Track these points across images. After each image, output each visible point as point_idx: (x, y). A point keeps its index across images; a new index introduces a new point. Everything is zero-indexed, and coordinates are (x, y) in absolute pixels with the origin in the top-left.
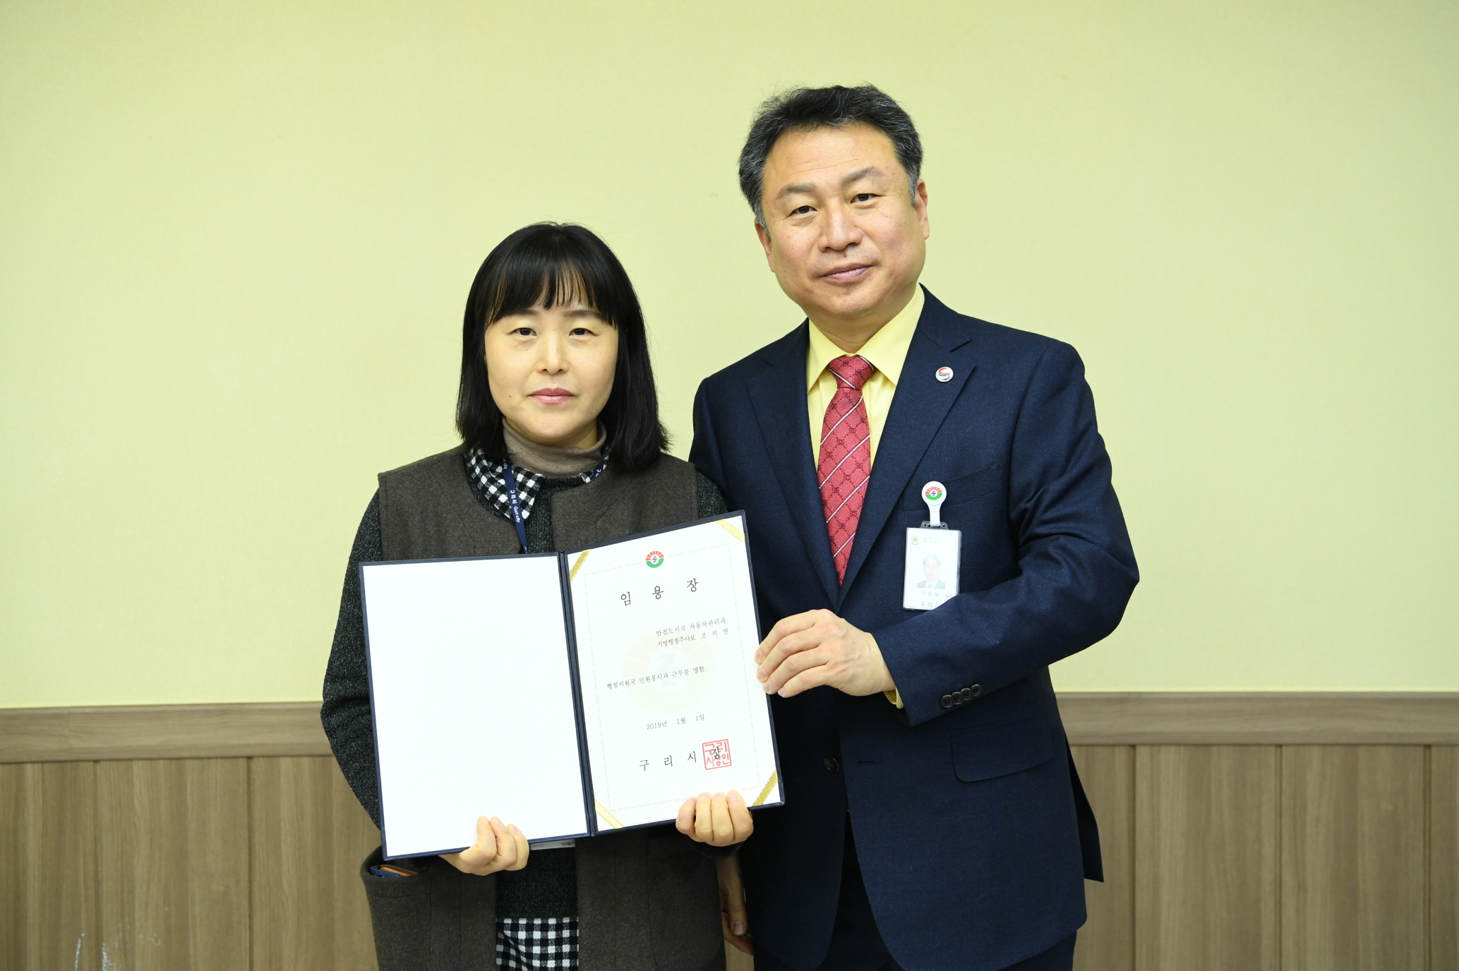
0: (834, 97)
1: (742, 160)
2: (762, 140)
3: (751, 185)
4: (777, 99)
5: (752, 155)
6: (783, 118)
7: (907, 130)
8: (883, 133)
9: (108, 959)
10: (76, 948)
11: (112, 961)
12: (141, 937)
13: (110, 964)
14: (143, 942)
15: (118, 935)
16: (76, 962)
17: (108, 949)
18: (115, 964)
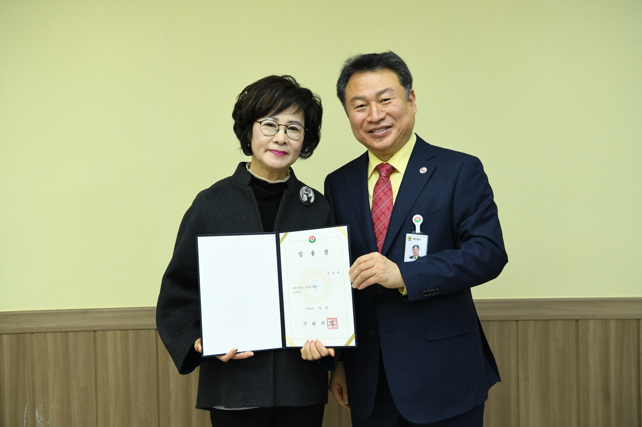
0: (372, 58)
1: (337, 85)
2: (344, 77)
3: (341, 95)
4: (350, 60)
5: (341, 83)
6: (352, 68)
7: (404, 71)
8: (394, 73)
9: (38, 414)
10: (25, 410)
11: (39, 415)
12: (51, 405)
13: (39, 416)
14: (52, 407)
15: (42, 404)
16: (25, 415)
17: (38, 410)
18: (41, 416)
